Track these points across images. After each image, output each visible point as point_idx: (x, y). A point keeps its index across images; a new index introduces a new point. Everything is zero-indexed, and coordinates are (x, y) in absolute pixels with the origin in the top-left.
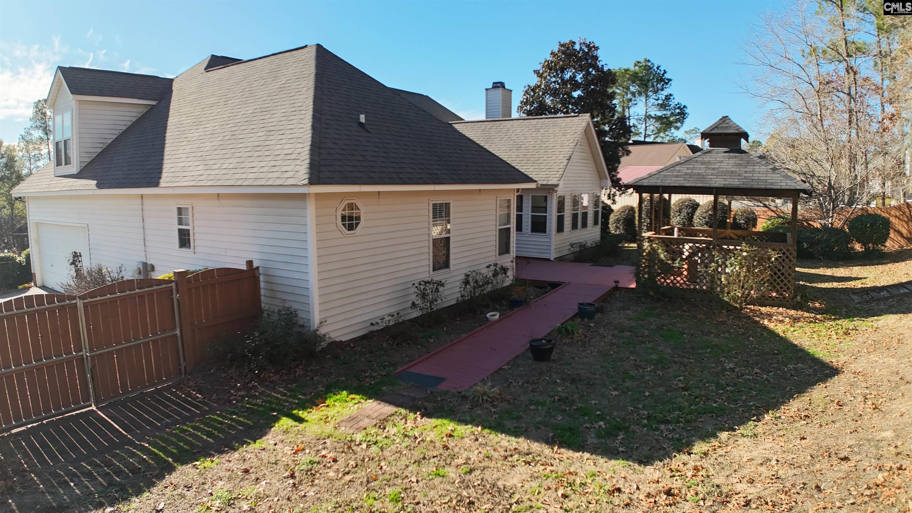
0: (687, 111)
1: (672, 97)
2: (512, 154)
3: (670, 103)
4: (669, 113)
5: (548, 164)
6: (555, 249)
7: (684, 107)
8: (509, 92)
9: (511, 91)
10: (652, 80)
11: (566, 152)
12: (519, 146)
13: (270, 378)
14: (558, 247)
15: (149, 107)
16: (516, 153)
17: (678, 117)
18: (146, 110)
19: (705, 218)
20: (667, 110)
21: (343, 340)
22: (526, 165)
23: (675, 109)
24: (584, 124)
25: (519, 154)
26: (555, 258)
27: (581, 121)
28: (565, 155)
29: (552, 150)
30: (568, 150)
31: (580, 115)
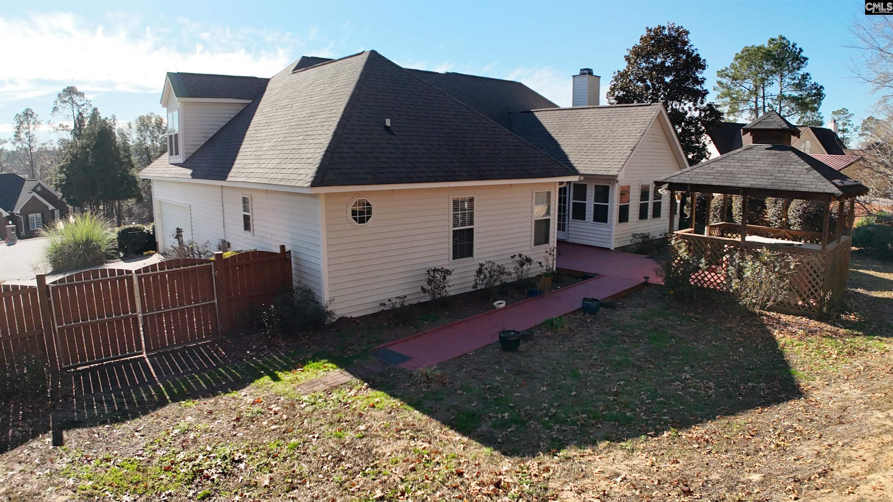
0: (824, 92)
1: (808, 77)
2: (582, 143)
3: (807, 83)
4: (804, 93)
5: (612, 155)
6: (615, 239)
7: (821, 87)
8: (596, 78)
9: (600, 77)
10: (787, 58)
11: (632, 143)
12: (589, 135)
13: (278, 343)
14: (618, 237)
15: (246, 105)
16: (584, 143)
17: (813, 98)
18: (243, 108)
19: (798, 211)
20: (803, 90)
21: (353, 317)
22: (592, 154)
23: (811, 89)
24: (655, 114)
25: (587, 143)
26: (615, 248)
27: (652, 110)
28: (629, 146)
29: (618, 140)
30: (633, 140)
31: (653, 104)
